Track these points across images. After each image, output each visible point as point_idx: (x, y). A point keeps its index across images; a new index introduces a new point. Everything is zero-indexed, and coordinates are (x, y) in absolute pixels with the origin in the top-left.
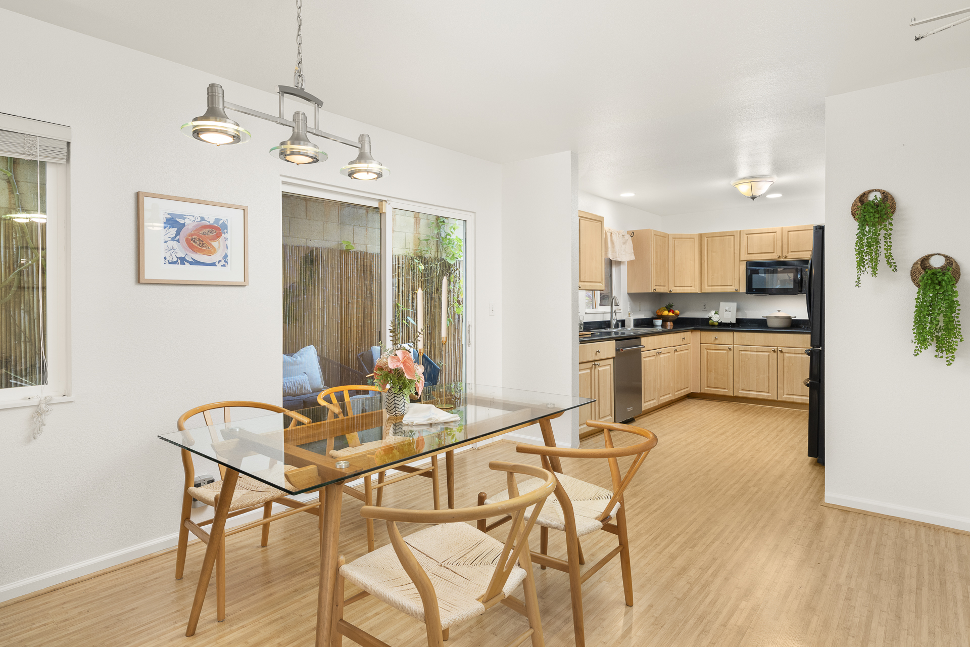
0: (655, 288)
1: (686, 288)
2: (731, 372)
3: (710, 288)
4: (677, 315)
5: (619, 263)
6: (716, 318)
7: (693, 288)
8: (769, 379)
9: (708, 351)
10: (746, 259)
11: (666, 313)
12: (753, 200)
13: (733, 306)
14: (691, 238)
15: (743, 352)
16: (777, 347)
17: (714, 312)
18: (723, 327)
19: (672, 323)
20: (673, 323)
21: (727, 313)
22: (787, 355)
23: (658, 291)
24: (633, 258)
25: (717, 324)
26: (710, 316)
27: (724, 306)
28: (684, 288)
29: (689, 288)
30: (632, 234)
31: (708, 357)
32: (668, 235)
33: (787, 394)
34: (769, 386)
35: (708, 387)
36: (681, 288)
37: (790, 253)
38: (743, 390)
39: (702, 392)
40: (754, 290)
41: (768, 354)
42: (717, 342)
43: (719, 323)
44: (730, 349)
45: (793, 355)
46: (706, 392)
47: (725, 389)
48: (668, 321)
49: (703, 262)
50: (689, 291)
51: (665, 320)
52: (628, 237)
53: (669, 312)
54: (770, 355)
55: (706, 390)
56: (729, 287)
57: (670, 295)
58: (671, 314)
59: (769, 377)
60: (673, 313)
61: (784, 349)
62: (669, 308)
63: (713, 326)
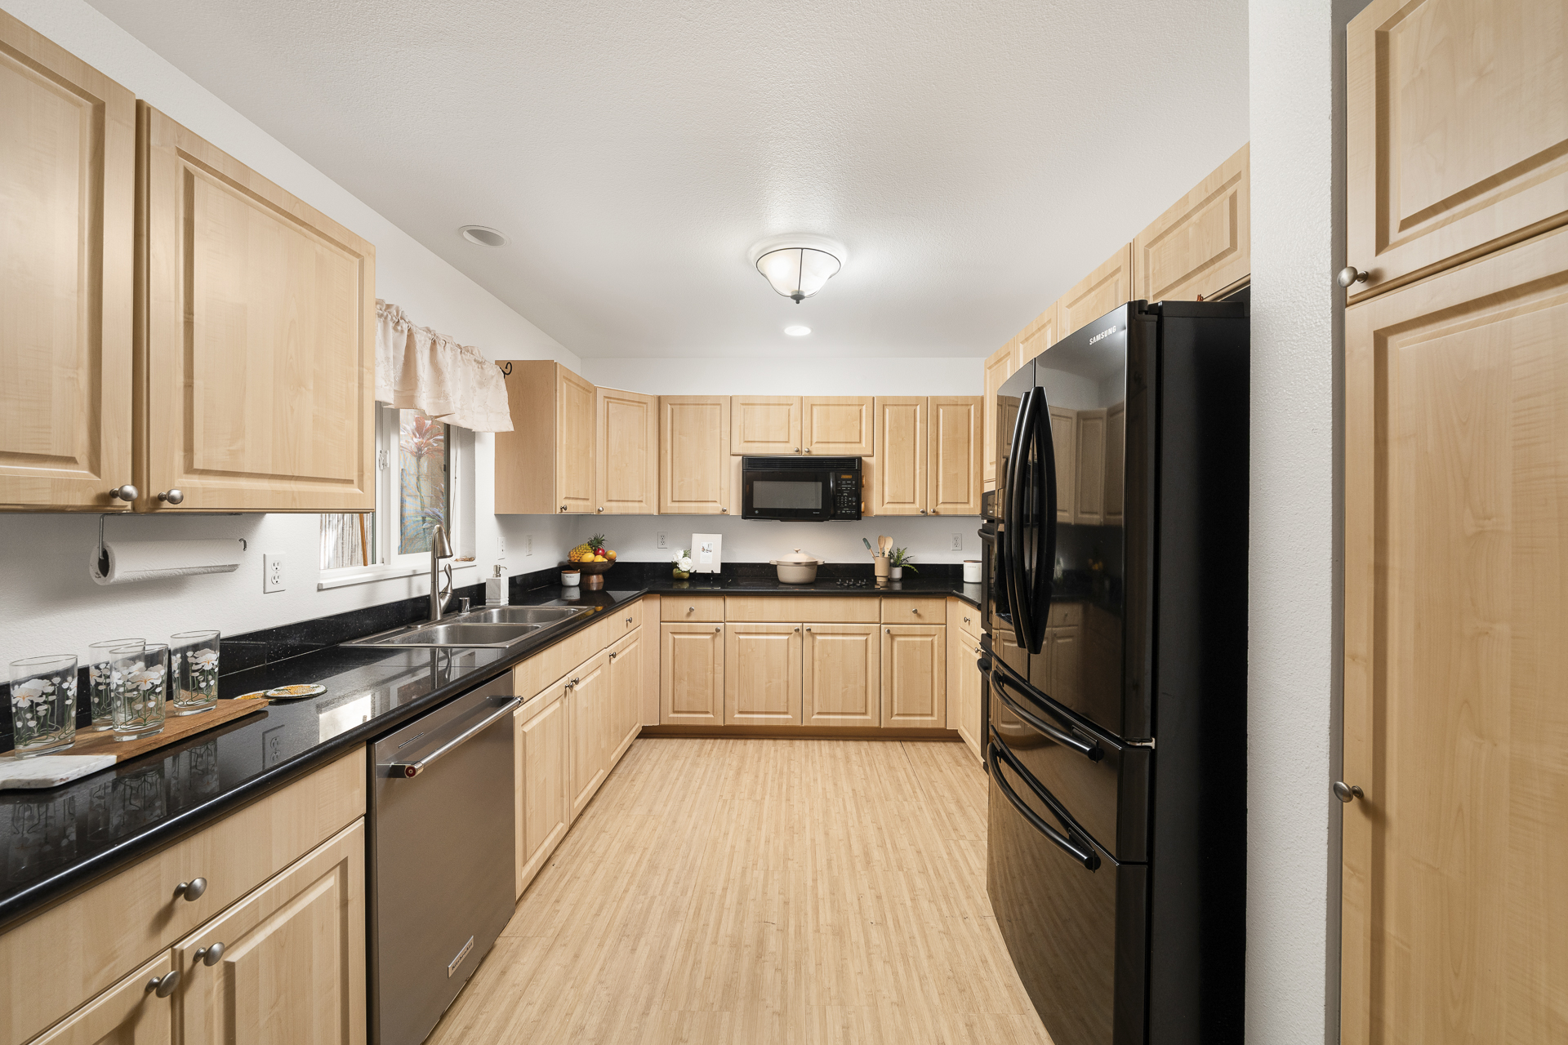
0: (565, 503)
1: (630, 504)
2: (719, 677)
3: (677, 504)
4: (611, 560)
5: (469, 437)
6: (686, 565)
7: (643, 504)
8: (788, 687)
9: (677, 637)
10: (741, 452)
11: (589, 557)
12: (798, 302)
13: (715, 540)
14: (640, 403)
15: (741, 637)
16: (803, 622)
17: (682, 553)
18: (701, 584)
19: (601, 576)
20: (604, 578)
21: (705, 553)
22: (819, 638)
23: (570, 510)
24: (508, 426)
25: (687, 575)
26: (675, 560)
27: (700, 540)
28: (626, 504)
29: (637, 504)
30: (507, 368)
31: (677, 650)
32: (596, 388)
33: (819, 713)
34: (788, 701)
35: (674, 712)
36: (621, 504)
37: (815, 446)
38: (741, 712)
39: (662, 723)
40: (757, 512)
41: (786, 637)
42: (692, 618)
43: (691, 574)
44: (718, 630)
45: (829, 638)
46: (671, 723)
47: (707, 713)
48: (593, 574)
49: (663, 452)
50: (637, 512)
51: (586, 570)
52: (495, 373)
53: (596, 554)
54: (790, 640)
55: (672, 718)
56: (710, 504)
57: (598, 517)
58: (600, 559)
59: (788, 682)
60: (604, 555)
61: (815, 627)
62: (596, 546)
63: (681, 579)
